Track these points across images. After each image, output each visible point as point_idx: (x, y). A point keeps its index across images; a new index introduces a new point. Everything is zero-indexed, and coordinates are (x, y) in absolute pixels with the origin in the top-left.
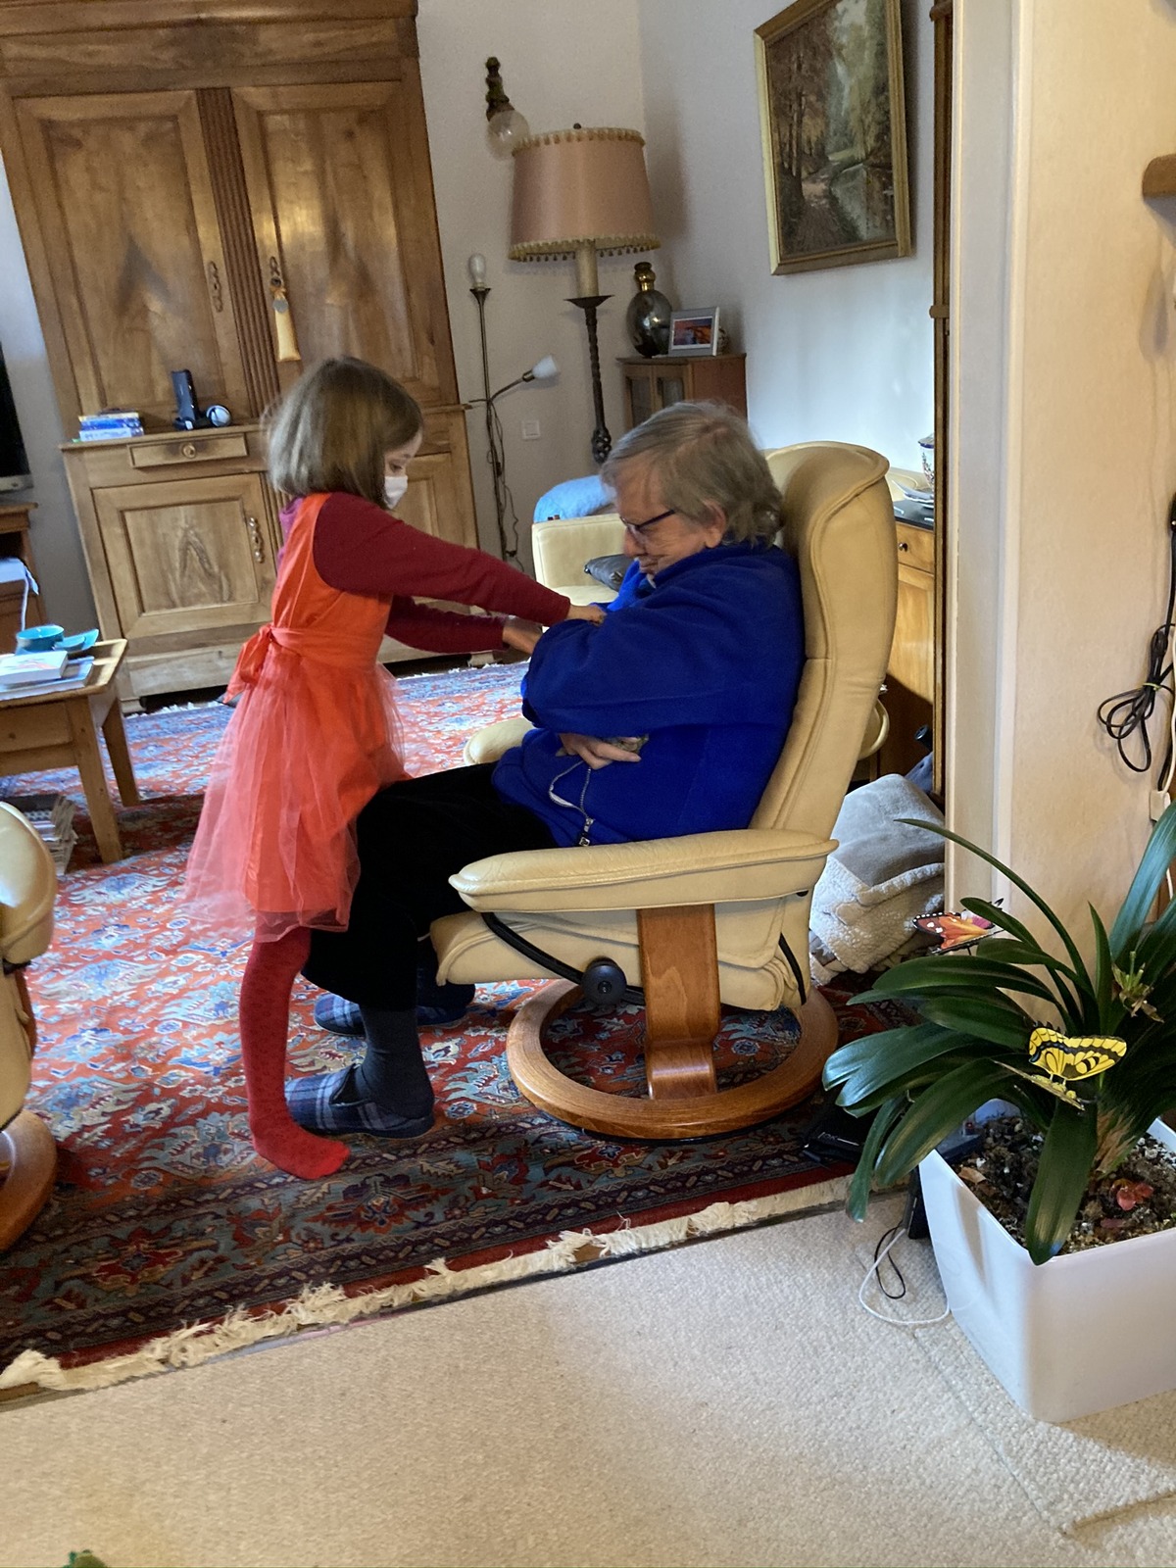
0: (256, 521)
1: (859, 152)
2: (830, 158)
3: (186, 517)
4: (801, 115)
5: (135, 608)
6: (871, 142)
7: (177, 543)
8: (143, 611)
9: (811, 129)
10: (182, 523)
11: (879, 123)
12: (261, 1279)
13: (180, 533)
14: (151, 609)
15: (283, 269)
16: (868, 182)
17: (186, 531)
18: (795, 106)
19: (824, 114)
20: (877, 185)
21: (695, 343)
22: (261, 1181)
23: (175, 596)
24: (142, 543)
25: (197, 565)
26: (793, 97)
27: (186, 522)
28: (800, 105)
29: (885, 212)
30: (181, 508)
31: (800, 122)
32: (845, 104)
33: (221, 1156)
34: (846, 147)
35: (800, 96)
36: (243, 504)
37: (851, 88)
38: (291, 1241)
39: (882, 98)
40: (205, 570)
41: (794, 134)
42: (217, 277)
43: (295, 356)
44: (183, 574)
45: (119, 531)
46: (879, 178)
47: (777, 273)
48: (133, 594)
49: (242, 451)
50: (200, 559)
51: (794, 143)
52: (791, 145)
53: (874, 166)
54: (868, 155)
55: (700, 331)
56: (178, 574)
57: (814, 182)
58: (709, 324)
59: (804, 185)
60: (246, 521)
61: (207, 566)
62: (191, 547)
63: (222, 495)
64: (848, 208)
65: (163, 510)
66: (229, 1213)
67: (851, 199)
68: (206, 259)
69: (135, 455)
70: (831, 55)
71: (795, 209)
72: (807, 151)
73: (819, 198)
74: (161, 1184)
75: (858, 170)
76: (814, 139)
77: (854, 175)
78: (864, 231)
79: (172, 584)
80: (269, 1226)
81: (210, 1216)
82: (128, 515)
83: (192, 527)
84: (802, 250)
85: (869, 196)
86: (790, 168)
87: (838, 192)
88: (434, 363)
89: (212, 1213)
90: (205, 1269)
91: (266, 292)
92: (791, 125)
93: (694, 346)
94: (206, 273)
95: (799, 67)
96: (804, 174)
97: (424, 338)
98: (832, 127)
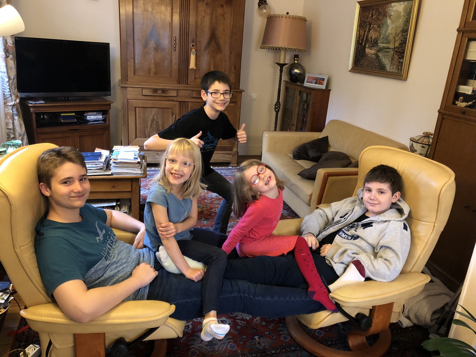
0: (175, 116)
1: (391, 46)
2: (379, 45)
3: (154, 112)
4: (370, 30)
5: (134, 137)
6: (397, 45)
7: (150, 119)
8: (136, 138)
9: (373, 35)
10: (153, 113)
11: (401, 41)
13: (152, 116)
14: (139, 138)
15: (196, 41)
16: (393, 55)
17: (154, 116)
18: (368, 26)
19: (380, 32)
20: (396, 57)
21: (316, 83)
23: (147, 134)
24: (139, 117)
25: (155, 126)
26: (368, 23)
27: (154, 113)
28: (370, 26)
29: (398, 66)
30: (154, 109)
31: (369, 31)
32: (389, 31)
34: (386, 43)
35: (370, 24)
36: (172, 110)
37: (392, 28)
39: (404, 34)
40: (157, 128)
41: (366, 34)
42: (176, 42)
43: (195, 68)
44: (150, 128)
45: (134, 113)
46: (398, 56)
47: (350, 71)
48: (134, 133)
49: (175, 95)
50: (156, 124)
51: (365, 36)
52: (364, 36)
53: (396, 51)
54: (395, 48)
55: (319, 81)
56: (149, 128)
57: (371, 49)
58: (323, 79)
59: (366, 49)
60: (172, 115)
61: (158, 127)
62: (154, 121)
63: (166, 107)
64: (383, 60)
65: (147, 108)
67: (385, 58)
68: (173, 36)
69: (143, 91)
70: (386, 16)
71: (361, 55)
72: (370, 40)
73: (372, 54)
75: (390, 51)
76: (373, 38)
77: (388, 52)
78: (388, 68)
79: (146, 132)
82: (137, 108)
83: (156, 115)
84: (361, 67)
85: (392, 59)
86: (362, 43)
87: (380, 55)
88: (234, 76)
91: (189, 48)
92: (365, 32)
93: (316, 85)
94: (173, 39)
95: (372, 16)
96: (367, 46)
97: (233, 68)
98: (382, 36)
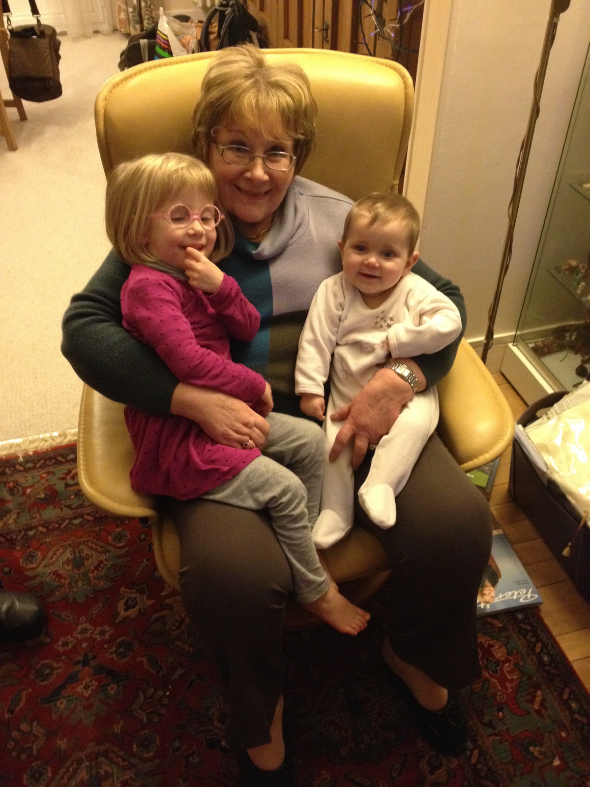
12: (40, 467)
22: (42, 532)
33: (70, 557)
38: (23, 488)
66: (62, 510)
74: (109, 533)
80: (36, 498)
81: (73, 506)
89: (71, 509)
90: (72, 474)
